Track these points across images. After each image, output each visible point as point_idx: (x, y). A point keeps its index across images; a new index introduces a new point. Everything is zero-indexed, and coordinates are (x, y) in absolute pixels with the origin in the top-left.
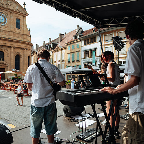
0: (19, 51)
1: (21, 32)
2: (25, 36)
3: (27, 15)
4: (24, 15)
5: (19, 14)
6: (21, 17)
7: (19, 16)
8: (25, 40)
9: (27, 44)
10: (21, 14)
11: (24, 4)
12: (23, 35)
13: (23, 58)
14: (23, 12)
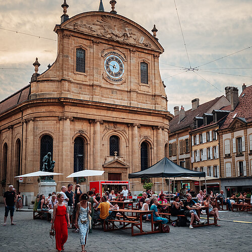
0: (147, 132)
1: (150, 91)
2: (159, 100)
3: (160, 53)
4: (156, 54)
5: (147, 52)
6: (150, 57)
7: (146, 56)
8: (159, 108)
9: (163, 118)
10: (150, 52)
11: (155, 30)
12: (155, 96)
13: (155, 148)
14: (153, 47)
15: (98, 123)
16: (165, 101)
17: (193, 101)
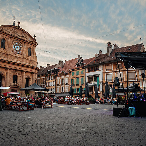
0: (29, 75)
1: (31, 59)
2: (34, 63)
3: (36, 45)
4: (35, 45)
6: (32, 46)
7: (31, 45)
8: (34, 66)
9: (36, 69)
10: (32, 44)
11: (35, 36)
12: (33, 61)
13: (32, 81)
14: (34, 43)
15: (9, 69)
16: (37, 63)
17: (47, 65)
